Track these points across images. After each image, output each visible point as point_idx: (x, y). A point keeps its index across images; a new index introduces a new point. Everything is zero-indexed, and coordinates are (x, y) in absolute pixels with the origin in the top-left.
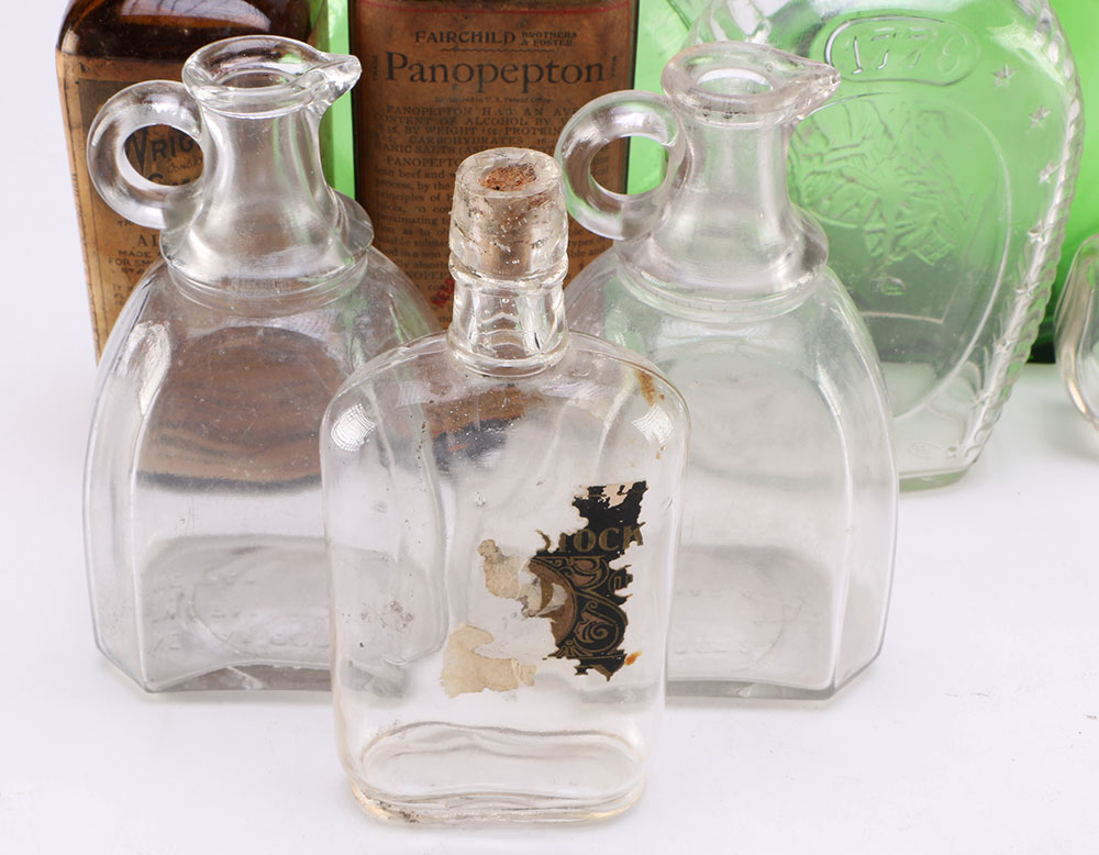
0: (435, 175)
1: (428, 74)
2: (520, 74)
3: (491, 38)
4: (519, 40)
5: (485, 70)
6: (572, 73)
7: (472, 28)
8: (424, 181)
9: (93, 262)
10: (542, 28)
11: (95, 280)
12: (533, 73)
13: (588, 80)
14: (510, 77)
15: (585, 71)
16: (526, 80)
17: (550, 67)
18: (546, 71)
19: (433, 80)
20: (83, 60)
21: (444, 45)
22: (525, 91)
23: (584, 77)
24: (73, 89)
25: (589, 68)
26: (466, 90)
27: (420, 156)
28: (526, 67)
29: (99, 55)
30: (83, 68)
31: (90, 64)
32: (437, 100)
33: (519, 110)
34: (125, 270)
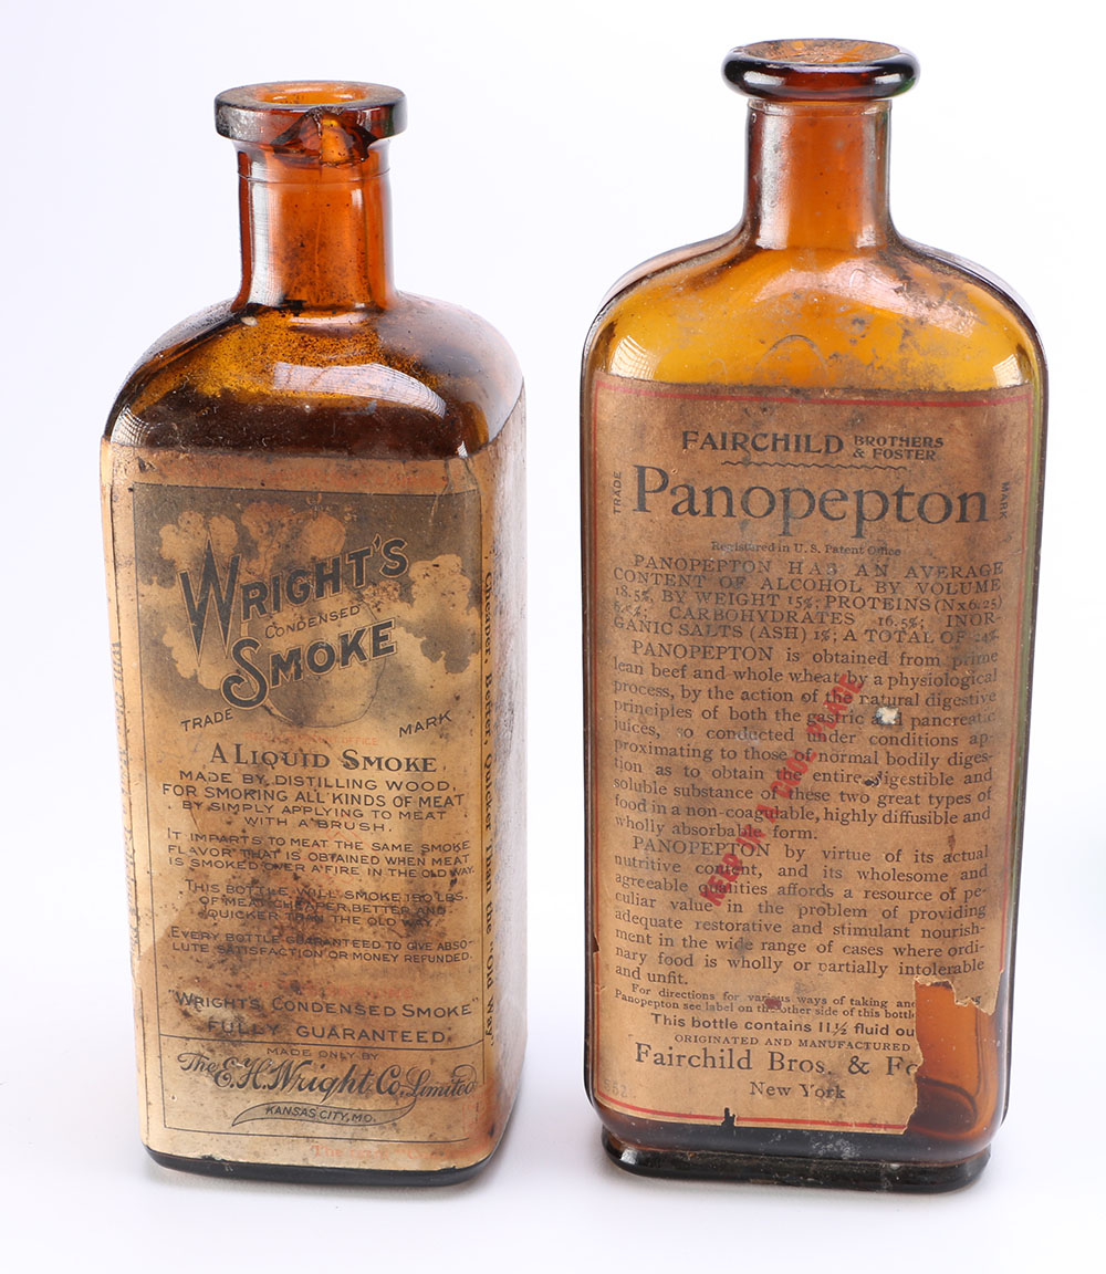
0: (709, 674)
1: (700, 503)
2: (850, 506)
3: (803, 443)
4: (848, 449)
5: (794, 497)
6: (935, 506)
7: (773, 427)
8: (691, 683)
9: (138, 792)
10: (887, 429)
11: (139, 822)
12: (872, 505)
13: (963, 519)
14: (834, 510)
15: (956, 504)
16: (861, 517)
17: (900, 495)
18: (893, 502)
19: (710, 513)
20: (143, 454)
21: (722, 456)
22: (859, 535)
23: (956, 514)
24: (124, 501)
25: (963, 498)
26: (763, 531)
27: (684, 640)
28: (860, 494)
29: (168, 445)
30: (142, 467)
31: (155, 457)
32: (716, 546)
33: (847, 566)
34: (188, 805)
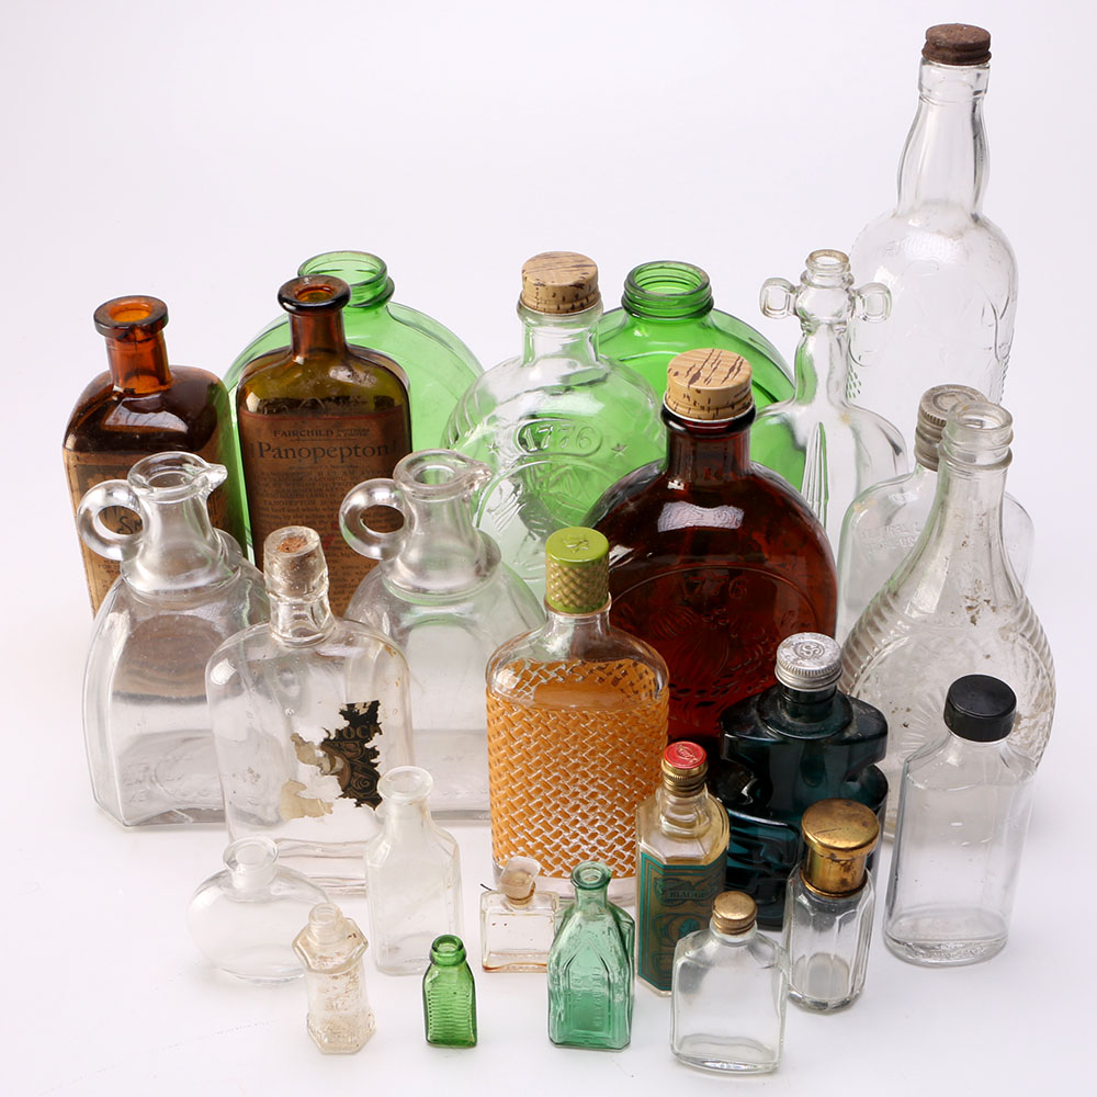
0: (294, 510)
1: (283, 454)
2: (338, 452)
3: (319, 433)
4: (335, 434)
5: (318, 450)
6: (369, 451)
7: (307, 428)
8: (286, 514)
9: (89, 567)
10: (348, 427)
11: (91, 578)
12: (346, 452)
13: (379, 454)
14: (333, 454)
15: (377, 450)
16: (342, 457)
17: (356, 448)
18: (353, 452)
19: (287, 457)
20: (78, 454)
21: (289, 438)
22: (343, 462)
23: (377, 453)
24: (73, 470)
25: (379, 448)
26: (307, 462)
27: (283, 500)
28: (341, 449)
29: (87, 451)
30: (78, 458)
31: (82, 456)
32: (291, 468)
33: (339, 473)
34: (108, 572)
